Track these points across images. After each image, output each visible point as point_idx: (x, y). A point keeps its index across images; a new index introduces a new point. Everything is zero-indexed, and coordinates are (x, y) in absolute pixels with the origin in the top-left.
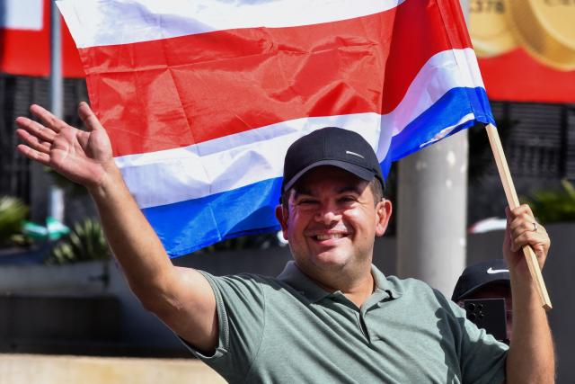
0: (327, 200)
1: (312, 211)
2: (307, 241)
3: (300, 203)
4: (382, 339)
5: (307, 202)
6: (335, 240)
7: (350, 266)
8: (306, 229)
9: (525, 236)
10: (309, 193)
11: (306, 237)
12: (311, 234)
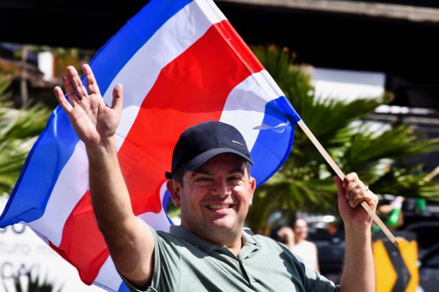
0: (220, 178)
1: (208, 186)
2: (202, 209)
3: (198, 180)
4: (258, 281)
5: (204, 179)
6: (225, 210)
7: (234, 229)
8: (203, 200)
9: (362, 194)
10: (207, 173)
11: (201, 206)
12: (206, 204)
